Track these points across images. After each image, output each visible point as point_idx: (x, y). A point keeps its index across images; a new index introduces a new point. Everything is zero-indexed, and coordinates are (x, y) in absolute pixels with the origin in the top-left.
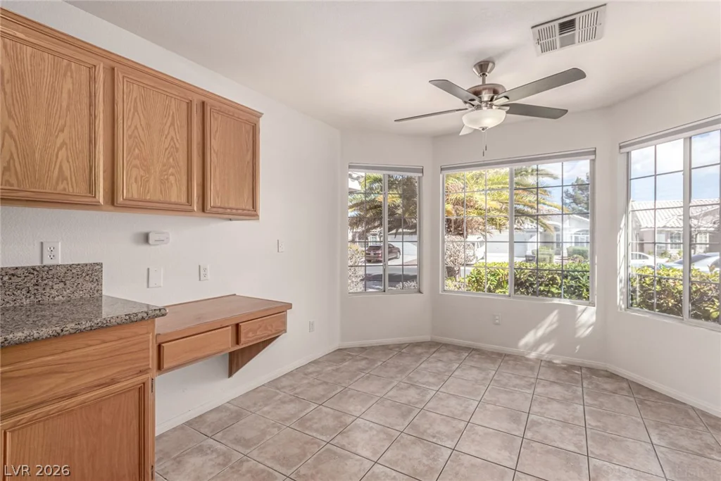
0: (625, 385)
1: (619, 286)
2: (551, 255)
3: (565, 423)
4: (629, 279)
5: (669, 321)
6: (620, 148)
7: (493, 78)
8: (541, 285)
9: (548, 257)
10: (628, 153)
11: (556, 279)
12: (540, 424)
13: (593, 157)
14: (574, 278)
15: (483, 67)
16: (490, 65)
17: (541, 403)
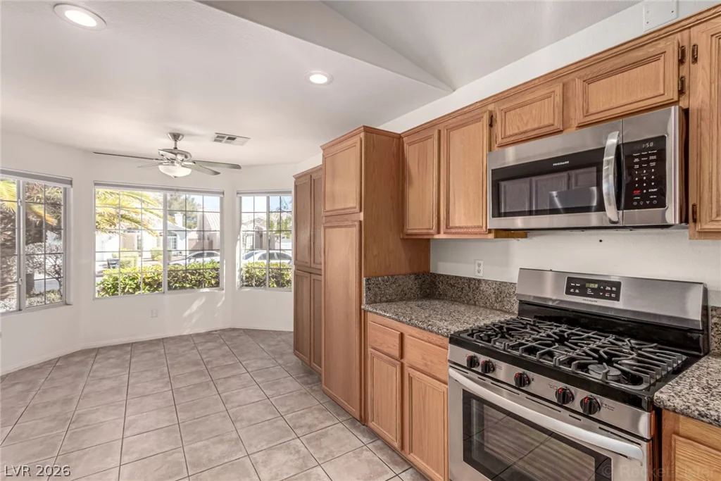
0: (242, 331)
1: (237, 274)
2: (135, 257)
3: (224, 356)
4: (241, 270)
5: (260, 290)
6: (238, 193)
7: (182, 145)
8: (176, 283)
9: (133, 259)
10: (241, 198)
11: (188, 276)
12: (211, 361)
13: (222, 196)
14: (200, 274)
15: (176, 137)
16: (181, 137)
17: (206, 353)
